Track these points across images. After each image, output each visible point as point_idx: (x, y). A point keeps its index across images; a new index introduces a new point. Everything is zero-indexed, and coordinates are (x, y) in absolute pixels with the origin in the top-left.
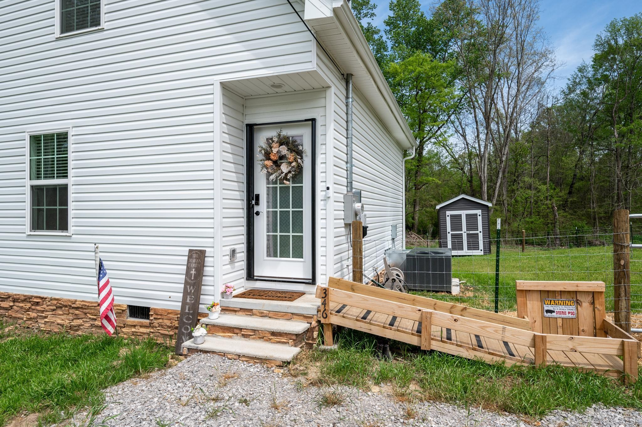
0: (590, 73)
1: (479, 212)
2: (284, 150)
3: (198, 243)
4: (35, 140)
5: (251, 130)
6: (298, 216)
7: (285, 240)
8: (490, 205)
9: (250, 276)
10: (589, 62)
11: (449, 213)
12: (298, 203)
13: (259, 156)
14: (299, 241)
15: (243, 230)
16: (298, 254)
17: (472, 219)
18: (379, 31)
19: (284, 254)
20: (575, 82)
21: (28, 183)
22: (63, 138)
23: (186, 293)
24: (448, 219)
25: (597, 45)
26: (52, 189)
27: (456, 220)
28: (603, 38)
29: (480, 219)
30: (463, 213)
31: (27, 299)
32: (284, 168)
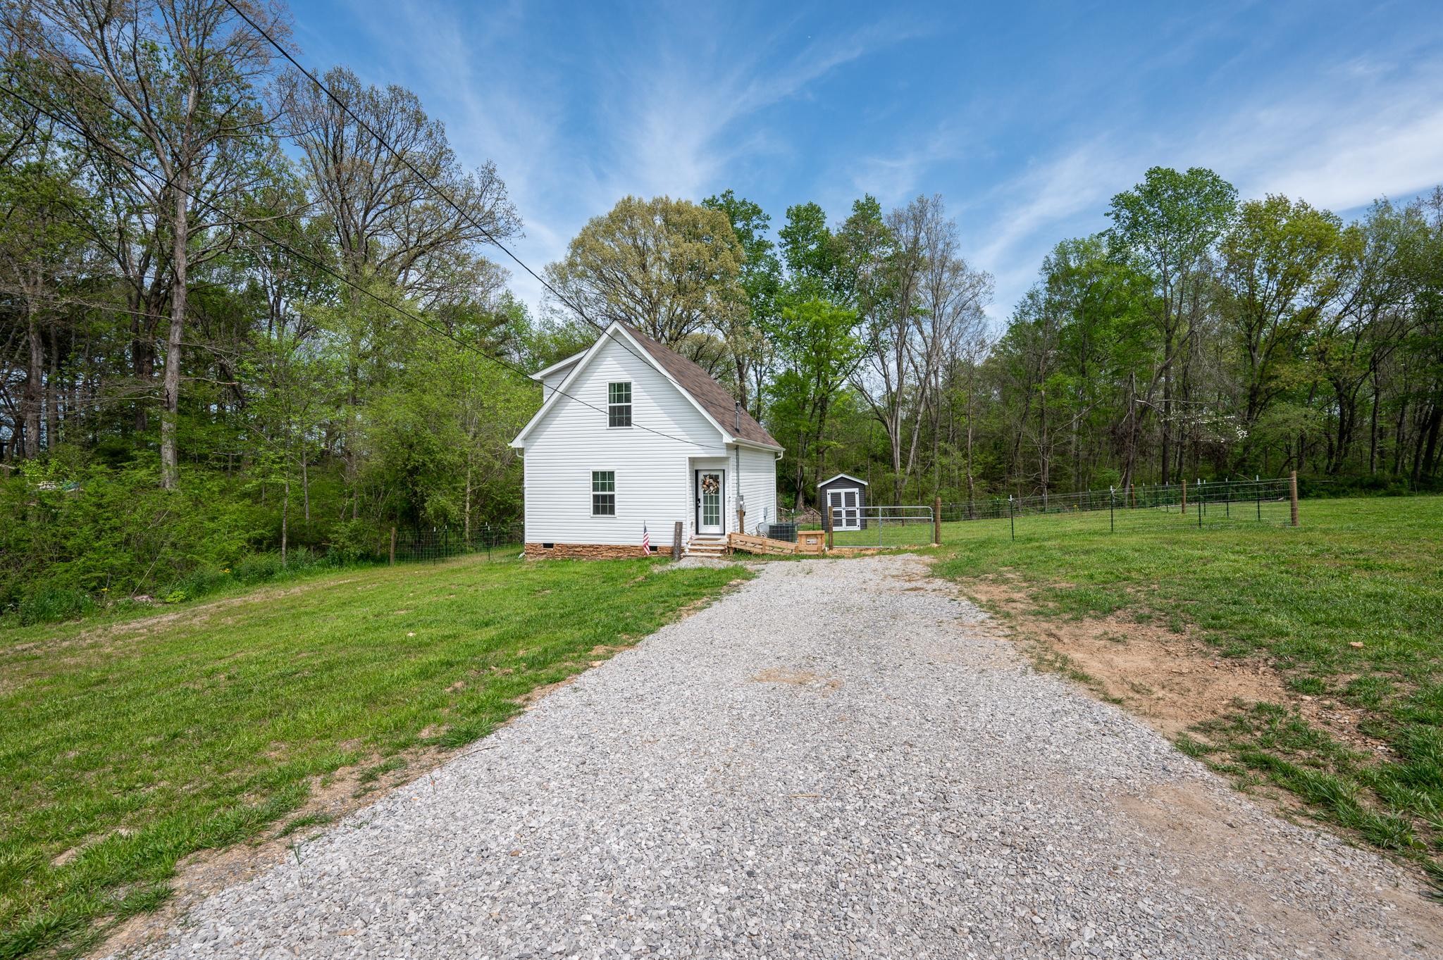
0: (1044, 296)
1: (856, 490)
2: (711, 481)
3: (679, 520)
4: (595, 474)
5: (697, 472)
6: (717, 508)
7: (711, 518)
8: (866, 484)
9: (697, 533)
10: (1041, 286)
11: (829, 491)
12: (717, 502)
13: (700, 483)
14: (717, 518)
15: (694, 514)
16: (717, 523)
17: (850, 497)
18: (773, 246)
19: (712, 523)
20: (1023, 311)
21: (592, 493)
22: (611, 474)
23: (675, 539)
24: (829, 497)
25: (1045, 268)
26: (604, 497)
27: (836, 498)
28: (1052, 261)
29: (857, 497)
30: (843, 491)
31: (591, 546)
32: (712, 488)
